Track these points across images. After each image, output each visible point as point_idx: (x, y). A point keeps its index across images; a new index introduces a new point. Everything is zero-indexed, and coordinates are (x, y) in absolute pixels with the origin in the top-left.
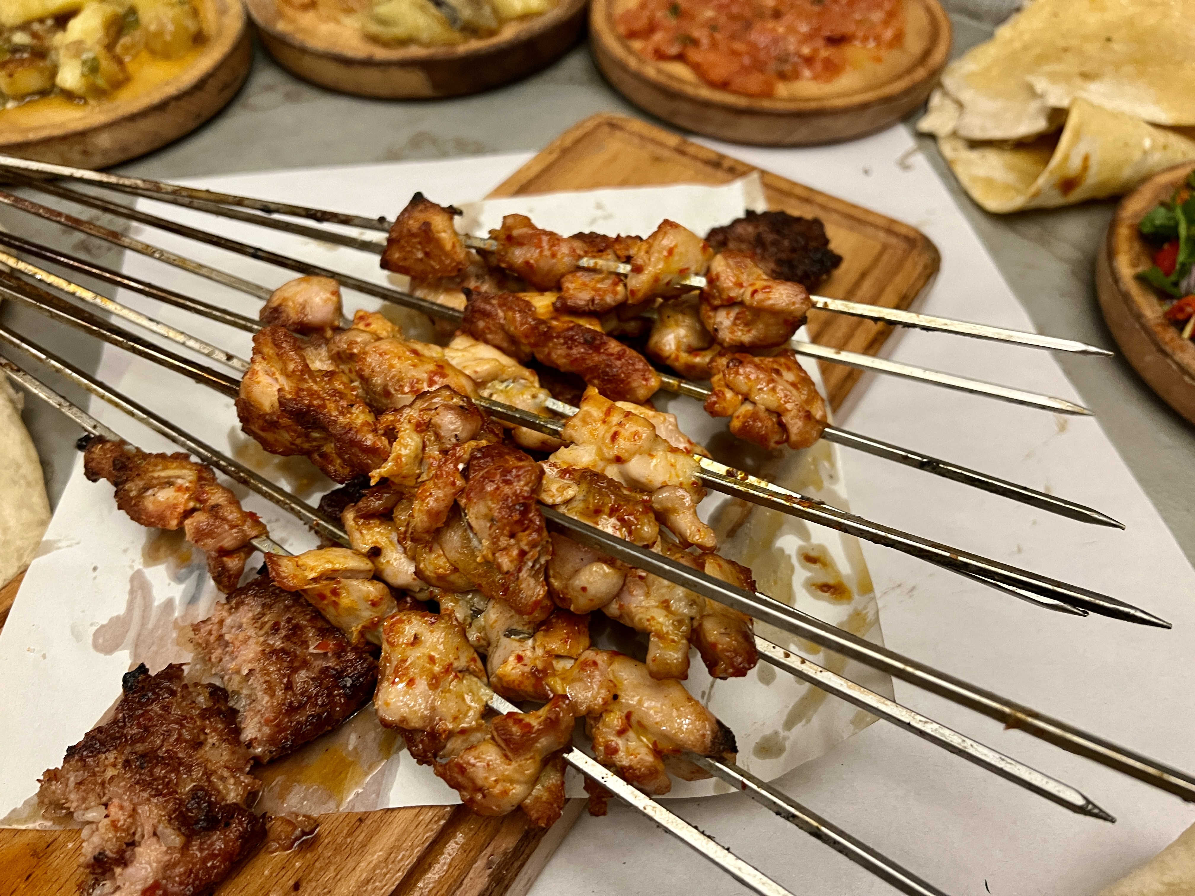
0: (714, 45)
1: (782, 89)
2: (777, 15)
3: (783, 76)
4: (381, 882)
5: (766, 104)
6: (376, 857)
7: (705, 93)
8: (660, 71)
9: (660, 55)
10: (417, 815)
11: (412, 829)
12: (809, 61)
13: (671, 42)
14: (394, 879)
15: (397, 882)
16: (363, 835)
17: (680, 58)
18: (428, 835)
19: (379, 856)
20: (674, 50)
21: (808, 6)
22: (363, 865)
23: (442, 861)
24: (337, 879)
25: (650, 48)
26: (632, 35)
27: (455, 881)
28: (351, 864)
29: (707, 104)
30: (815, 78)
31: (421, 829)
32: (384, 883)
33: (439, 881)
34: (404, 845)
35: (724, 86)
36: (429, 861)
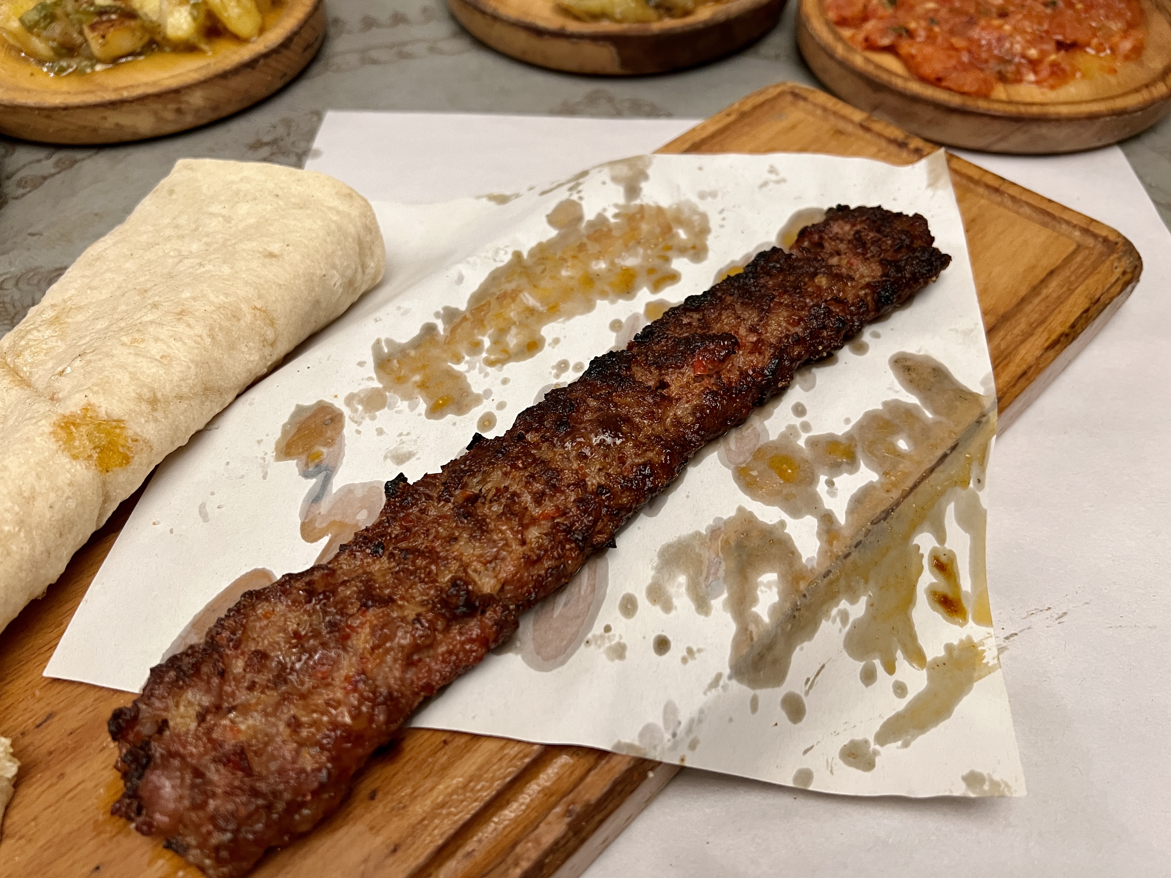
0: (931, 38)
1: (1000, 92)
2: (1003, 14)
3: (1002, 78)
4: (456, 807)
5: (982, 105)
6: (455, 782)
7: (916, 87)
8: (868, 60)
9: (870, 45)
10: (502, 748)
11: (495, 761)
12: (1034, 64)
13: (884, 32)
14: (470, 807)
15: (473, 812)
16: (445, 757)
17: (891, 50)
18: (510, 770)
19: (458, 782)
20: (886, 41)
21: (1040, 8)
22: (441, 787)
23: (521, 800)
24: (413, 797)
25: (861, 36)
26: (843, 22)
27: (532, 822)
28: (428, 784)
29: (915, 99)
30: (1038, 83)
31: (504, 763)
32: (460, 809)
33: (515, 820)
34: (485, 776)
35: (937, 82)
36: (507, 797)
